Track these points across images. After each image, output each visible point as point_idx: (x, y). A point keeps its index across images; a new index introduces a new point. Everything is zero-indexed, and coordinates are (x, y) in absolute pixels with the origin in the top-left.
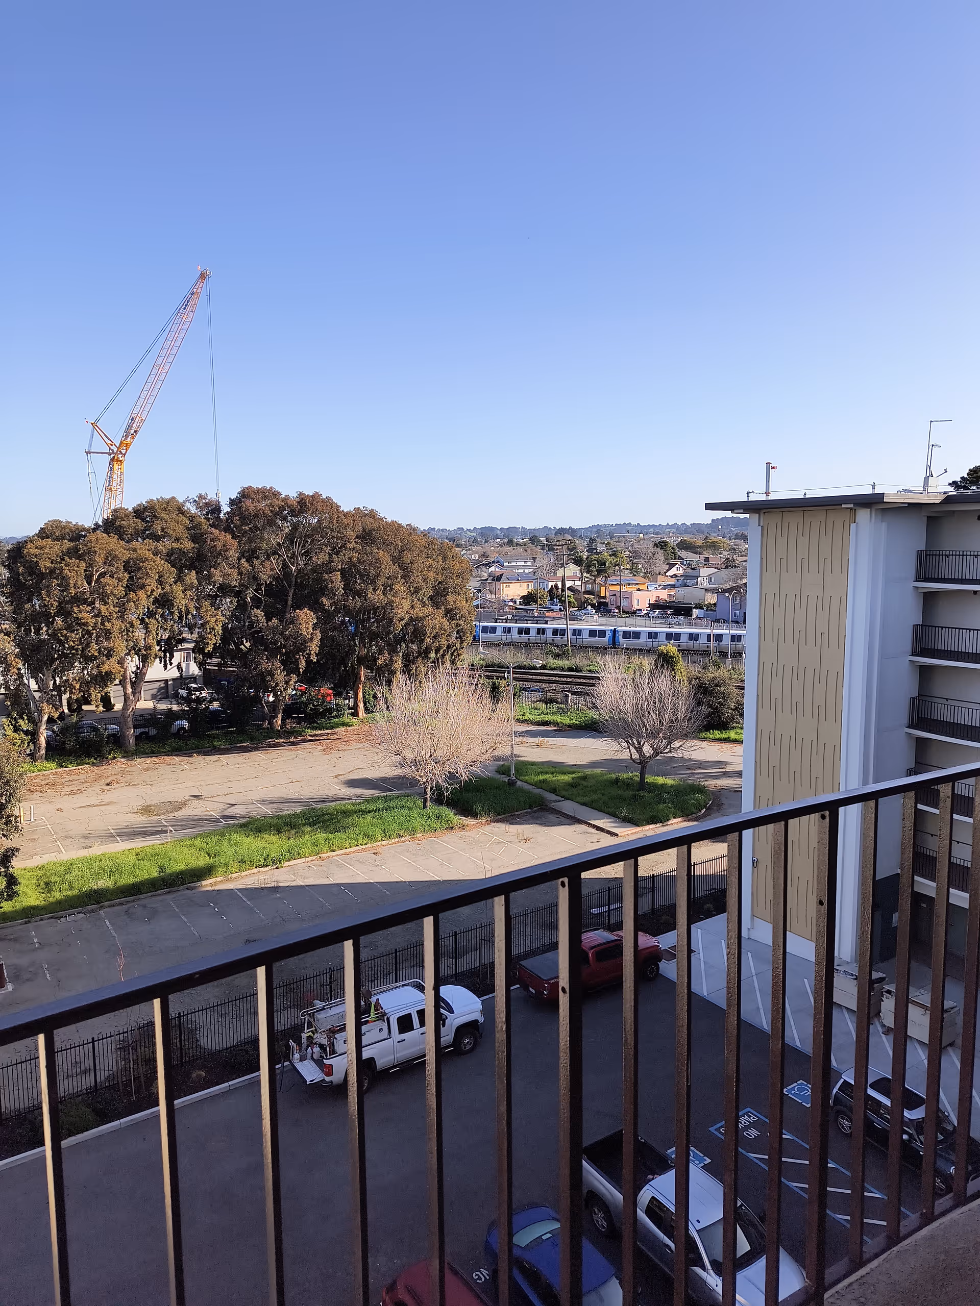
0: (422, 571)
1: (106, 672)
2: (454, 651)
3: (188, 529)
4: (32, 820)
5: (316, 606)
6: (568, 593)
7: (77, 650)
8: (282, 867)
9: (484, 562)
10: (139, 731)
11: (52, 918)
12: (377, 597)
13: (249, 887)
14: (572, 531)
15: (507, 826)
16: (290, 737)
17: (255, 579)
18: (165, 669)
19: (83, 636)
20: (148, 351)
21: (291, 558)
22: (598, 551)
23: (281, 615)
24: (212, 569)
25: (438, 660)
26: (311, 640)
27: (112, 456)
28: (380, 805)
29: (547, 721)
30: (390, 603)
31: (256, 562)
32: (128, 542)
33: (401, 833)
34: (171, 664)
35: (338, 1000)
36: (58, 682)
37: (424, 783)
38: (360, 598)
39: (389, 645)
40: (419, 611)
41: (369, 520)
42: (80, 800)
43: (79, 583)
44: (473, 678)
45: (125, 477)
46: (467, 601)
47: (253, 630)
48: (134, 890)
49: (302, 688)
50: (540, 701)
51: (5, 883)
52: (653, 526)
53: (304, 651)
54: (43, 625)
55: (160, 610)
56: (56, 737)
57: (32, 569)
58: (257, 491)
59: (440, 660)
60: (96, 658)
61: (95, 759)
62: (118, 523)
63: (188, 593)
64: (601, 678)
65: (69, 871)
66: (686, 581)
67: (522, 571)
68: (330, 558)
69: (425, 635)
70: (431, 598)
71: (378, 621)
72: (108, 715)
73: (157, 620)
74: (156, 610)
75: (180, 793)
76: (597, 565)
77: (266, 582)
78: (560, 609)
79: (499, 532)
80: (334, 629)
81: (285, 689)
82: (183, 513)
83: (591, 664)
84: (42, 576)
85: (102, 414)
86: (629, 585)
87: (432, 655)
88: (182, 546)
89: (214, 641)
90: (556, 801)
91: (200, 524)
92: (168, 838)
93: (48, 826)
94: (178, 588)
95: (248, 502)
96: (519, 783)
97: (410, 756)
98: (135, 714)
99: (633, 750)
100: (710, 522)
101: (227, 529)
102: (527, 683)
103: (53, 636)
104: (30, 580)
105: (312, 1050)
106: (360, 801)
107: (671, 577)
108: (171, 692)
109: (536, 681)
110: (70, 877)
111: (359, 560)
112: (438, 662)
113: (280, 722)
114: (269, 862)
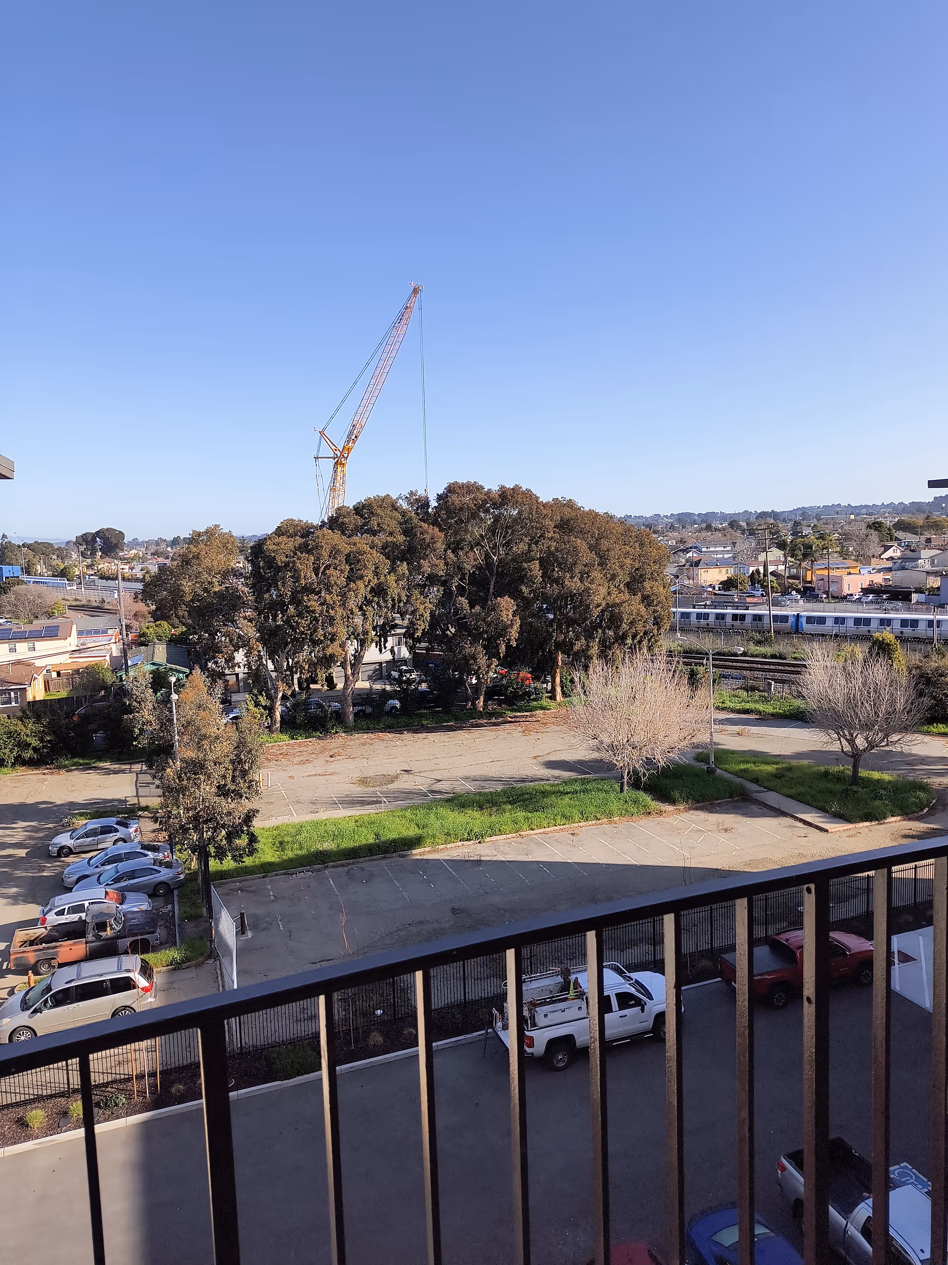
0: (618, 559)
1: (330, 655)
2: (651, 638)
3: (401, 524)
4: (269, 785)
5: (516, 594)
6: (770, 578)
7: (306, 634)
8: (484, 842)
9: (682, 547)
10: (357, 708)
11: (285, 874)
12: (573, 584)
13: (455, 858)
14: (774, 515)
15: (706, 814)
16: (493, 718)
17: (460, 568)
18: (381, 653)
19: (311, 622)
20: (367, 366)
21: (493, 549)
22: (804, 534)
23: (483, 602)
24: (422, 561)
25: (635, 645)
26: (512, 625)
27: (336, 459)
28: (577, 787)
29: (748, 709)
30: (587, 590)
31: (461, 553)
32: (349, 537)
33: (598, 815)
34: (385, 648)
35: (538, 974)
36: (290, 664)
37: (621, 767)
38: (557, 585)
39: (585, 630)
40: (615, 597)
41: (567, 510)
42: (309, 769)
43: (309, 575)
44: (671, 664)
45: (346, 479)
46: (664, 587)
47: (458, 617)
48: (353, 854)
49: (503, 671)
50: (741, 689)
51: (247, 840)
52: (867, 506)
53: (505, 636)
54: (279, 612)
55: (376, 599)
56: (288, 712)
57: (271, 562)
58: (462, 486)
59: (637, 646)
60: (321, 642)
61: (321, 733)
62: (340, 520)
63: (401, 583)
64: (808, 666)
65: (299, 832)
66: (904, 564)
67: (721, 556)
68: (529, 547)
69: (621, 621)
70: (628, 585)
71: (574, 608)
72: (331, 693)
73: (373, 607)
74: (373, 599)
75: (393, 768)
76: (802, 549)
77: (469, 572)
78: (762, 595)
79: (696, 517)
80: (533, 615)
81: (487, 672)
82: (396, 510)
83: (796, 651)
84: (278, 569)
85: (328, 423)
86: (838, 568)
87: (629, 641)
88: (395, 539)
89: (423, 627)
90: (758, 792)
91: (411, 519)
92: (382, 809)
93: (282, 791)
94: (392, 578)
95: (454, 497)
96: (718, 771)
97: (607, 740)
98: (354, 693)
99: (844, 742)
100: (931, 500)
101: (435, 523)
102: (727, 670)
103: (287, 622)
104: (269, 573)
106: (558, 782)
107: (887, 559)
108: (385, 673)
109: (736, 668)
110: (300, 838)
111: (557, 549)
112: (635, 648)
113: (482, 703)
114: (472, 836)
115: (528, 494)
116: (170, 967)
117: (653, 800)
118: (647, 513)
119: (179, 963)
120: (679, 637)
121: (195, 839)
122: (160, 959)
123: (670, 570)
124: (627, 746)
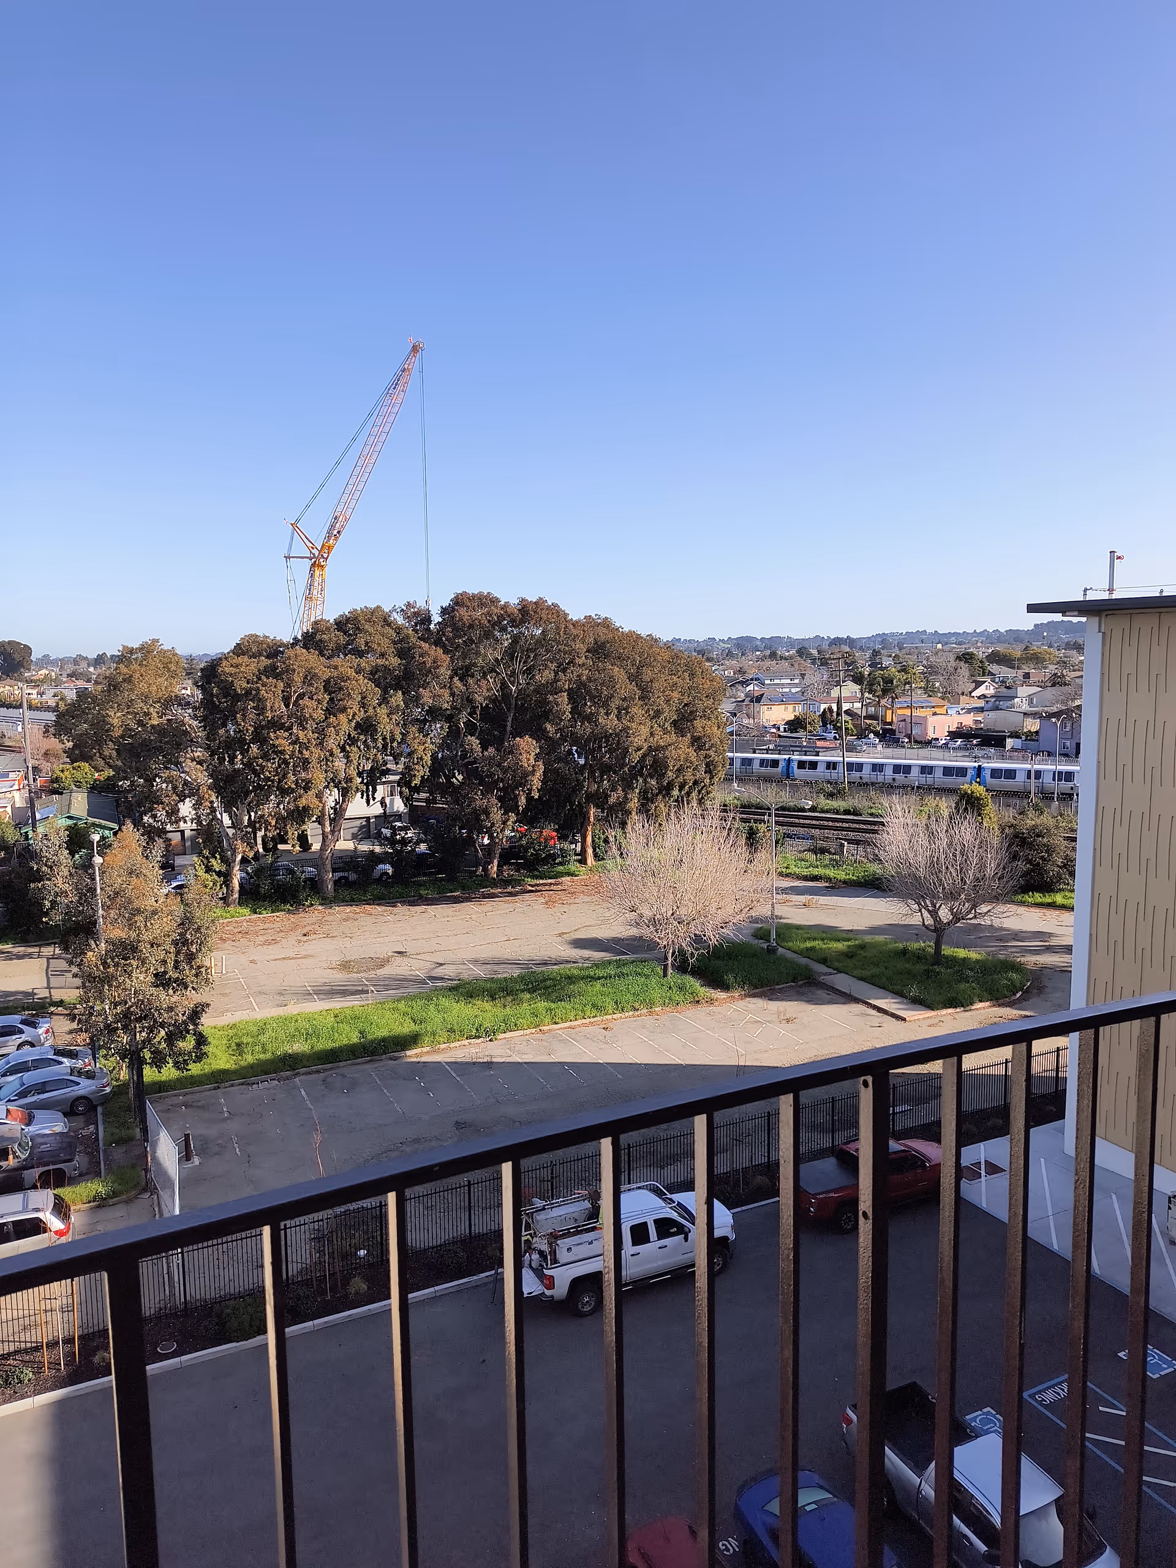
0: (664, 691)
1: (304, 807)
2: (702, 788)
3: (395, 643)
4: (224, 972)
5: (539, 734)
6: (845, 717)
7: (273, 781)
8: (496, 1039)
9: (741, 679)
10: (338, 875)
11: (242, 1084)
12: (609, 722)
13: (459, 1060)
14: (850, 642)
15: (765, 1002)
16: (508, 886)
17: (470, 701)
18: (368, 805)
19: (280, 766)
20: (354, 439)
21: (511, 677)
22: (883, 666)
23: (499, 743)
24: (421, 689)
25: (682, 797)
26: (533, 772)
27: (313, 560)
28: (611, 970)
29: (817, 876)
30: (625, 729)
31: (471, 681)
32: (328, 658)
33: (637, 1005)
34: (374, 799)
35: (561, 1199)
36: (253, 818)
37: (665, 946)
38: (589, 723)
39: (623, 779)
40: (660, 740)
41: (601, 630)
42: (275, 951)
43: (277, 705)
44: (725, 821)
45: (326, 585)
46: (719, 727)
47: (466, 760)
48: (331, 1057)
49: (522, 829)
50: (809, 851)
51: (193, 1042)
52: (955, 634)
53: (525, 785)
54: (238, 752)
55: (362, 737)
56: (250, 879)
57: (227, 689)
58: (473, 597)
59: (685, 799)
60: (293, 791)
61: (291, 905)
62: (318, 637)
63: (394, 717)
64: (886, 824)
65: (262, 1030)
66: (998, 703)
67: (787, 690)
68: (555, 676)
69: (667, 767)
70: (675, 723)
71: (610, 751)
72: (305, 856)
73: (359, 748)
74: (358, 737)
75: (382, 948)
76: (882, 684)
77: (481, 704)
78: (835, 738)
79: (758, 643)
80: (559, 760)
81: (502, 830)
82: (389, 625)
83: (872, 805)
84: (237, 698)
85: (303, 513)
86: (923, 707)
87: (675, 792)
88: (387, 662)
89: (422, 773)
90: (825, 974)
91: (408, 637)
92: (369, 999)
93: (241, 980)
94: (383, 711)
95: (462, 611)
96: (780, 949)
97: (647, 913)
98: (335, 856)
99: (926, 914)
100: (1031, 627)
101: (438, 643)
102: (792, 828)
103: (248, 765)
104: (225, 702)
105: (530, 1257)
106: (588, 965)
107: (979, 698)
108: (373, 831)
109: (803, 826)
110: (263, 1038)
111: (589, 679)
112: (683, 801)
113: (495, 869)
114: (482, 1032)
115: (555, 610)
116: (92, 1204)
117: (702, 986)
118: (700, 635)
119: (105, 1199)
120: (736, 787)
121: (125, 1042)
122: (78, 1194)
123: (726, 707)
124: (671, 920)
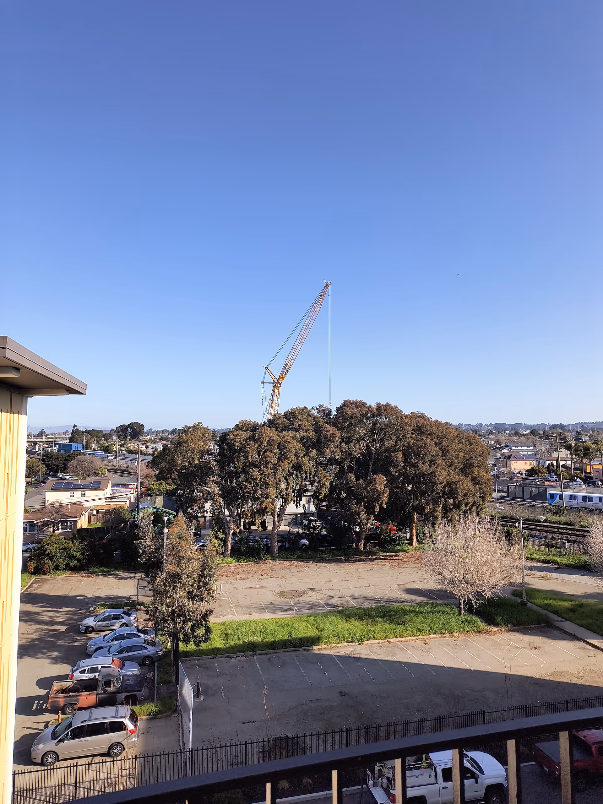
0: (455, 452)
1: (265, 507)
2: (478, 506)
3: (313, 425)
4: (221, 593)
5: (386, 473)
6: (561, 469)
7: (250, 493)
8: (363, 644)
9: (498, 446)
10: (280, 544)
11: (227, 657)
12: (425, 468)
13: (342, 655)
14: (562, 427)
15: (521, 635)
16: (370, 556)
17: (350, 454)
18: (297, 508)
19: (254, 486)
20: (296, 328)
21: (372, 443)
22: (583, 440)
23: (365, 477)
24: (325, 448)
25: (467, 511)
26: (383, 493)
27: (275, 384)
28: (428, 609)
29: (549, 561)
30: (434, 472)
31: (351, 444)
32: (280, 432)
33: (443, 631)
34: (300, 504)
36: (239, 512)
37: (459, 597)
38: (414, 468)
39: (433, 499)
40: (454, 478)
41: (420, 420)
42: (247, 583)
43: (254, 455)
44: (493, 525)
45: (280, 396)
46: (487, 473)
47: (348, 486)
48: (273, 646)
49: (377, 524)
50: (543, 545)
51: (204, 631)
53: (379, 500)
54: (234, 478)
55: (295, 472)
56: (236, 544)
57: (231, 447)
58: (352, 403)
59: (469, 512)
60: (259, 499)
61: (256, 559)
62: (275, 422)
63: (311, 462)
64: (591, 532)
65: (238, 628)
67: (526, 453)
68: (395, 443)
69: (457, 493)
70: (461, 470)
71: (426, 484)
72: (264, 533)
73: (293, 478)
74: (293, 472)
75: (302, 586)
76: (583, 450)
77: (356, 457)
78: (556, 480)
79: (507, 427)
80: (397, 487)
81: (367, 524)
82: (310, 416)
83: (582, 520)
84: (235, 451)
85: (271, 362)
87: (463, 508)
88: (309, 434)
90: (558, 621)
91: (319, 422)
92: (294, 614)
93: (229, 598)
94: (306, 459)
95: (347, 409)
96: (529, 604)
97: (448, 576)
98: (279, 534)
101: (334, 425)
102: (533, 531)
103: (239, 485)
104: (229, 453)
105: (382, 780)
106: (414, 604)
108: (299, 521)
109: (539, 530)
110: (239, 632)
111: (414, 445)
112: (467, 513)
113: (362, 545)
114: (355, 639)
115: (395, 409)
116: (149, 717)
117: (482, 622)
118: (474, 422)
119: (155, 715)
120: (498, 507)
121: (171, 628)
122: (143, 710)
123: (490, 461)
124: (463, 582)
